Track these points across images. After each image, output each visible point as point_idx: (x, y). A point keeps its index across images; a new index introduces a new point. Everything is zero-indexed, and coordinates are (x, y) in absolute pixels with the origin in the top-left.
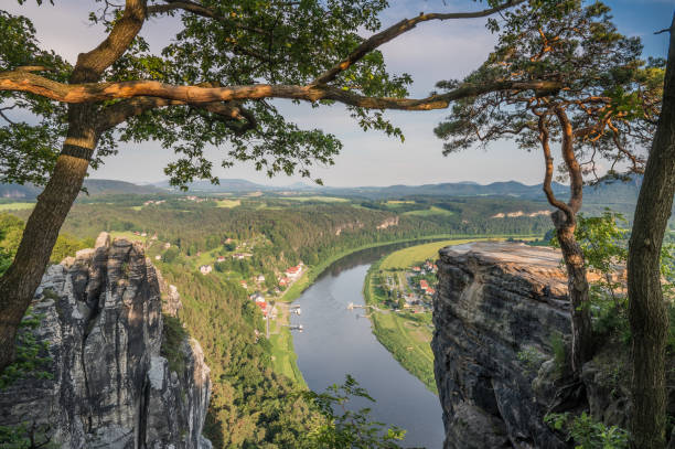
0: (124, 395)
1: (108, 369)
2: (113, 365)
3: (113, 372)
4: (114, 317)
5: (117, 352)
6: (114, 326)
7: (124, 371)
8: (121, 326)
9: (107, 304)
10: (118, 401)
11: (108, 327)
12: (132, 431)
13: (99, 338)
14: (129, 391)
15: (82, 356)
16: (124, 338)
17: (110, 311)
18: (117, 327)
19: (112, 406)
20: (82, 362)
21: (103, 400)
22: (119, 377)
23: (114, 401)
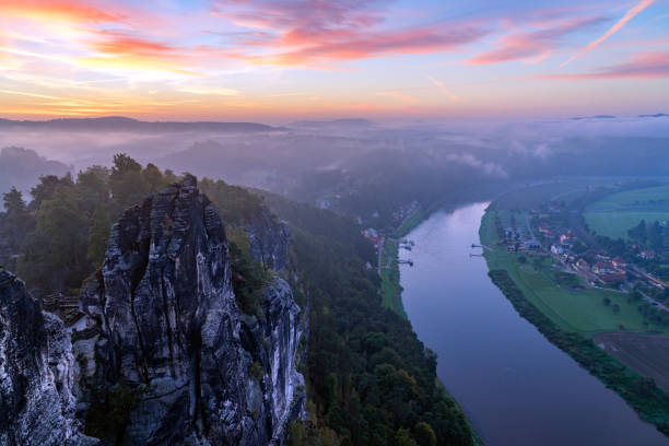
0: (176, 349)
1: (159, 322)
2: (163, 318)
3: (164, 325)
4: (158, 270)
5: (166, 306)
6: (160, 280)
7: (173, 324)
8: (167, 280)
9: (151, 257)
10: (171, 355)
11: (154, 280)
12: (187, 384)
13: (146, 291)
14: (180, 345)
15: (132, 308)
16: (171, 293)
17: (154, 264)
18: (163, 282)
19: (165, 359)
20: (133, 313)
21: (156, 352)
22: (169, 329)
23: (166, 353)
